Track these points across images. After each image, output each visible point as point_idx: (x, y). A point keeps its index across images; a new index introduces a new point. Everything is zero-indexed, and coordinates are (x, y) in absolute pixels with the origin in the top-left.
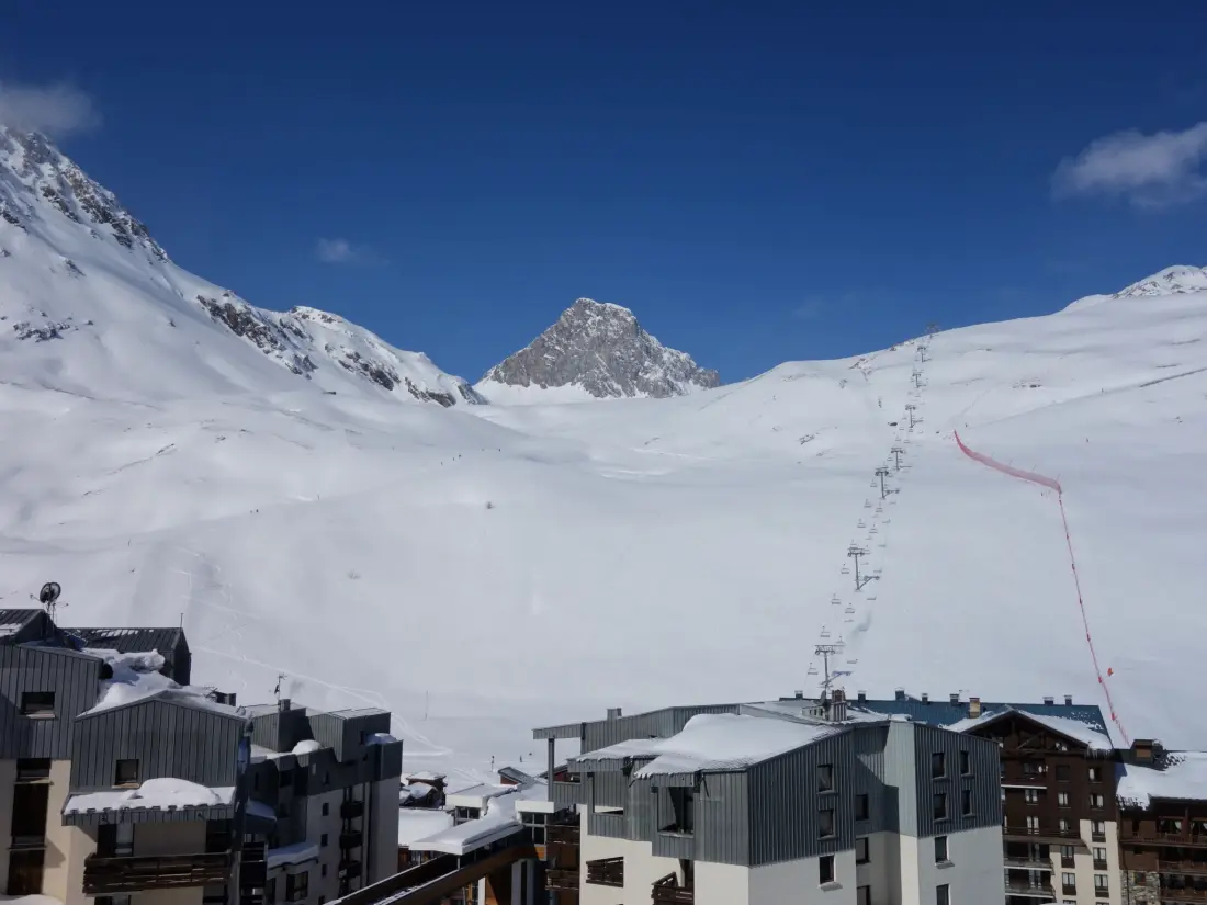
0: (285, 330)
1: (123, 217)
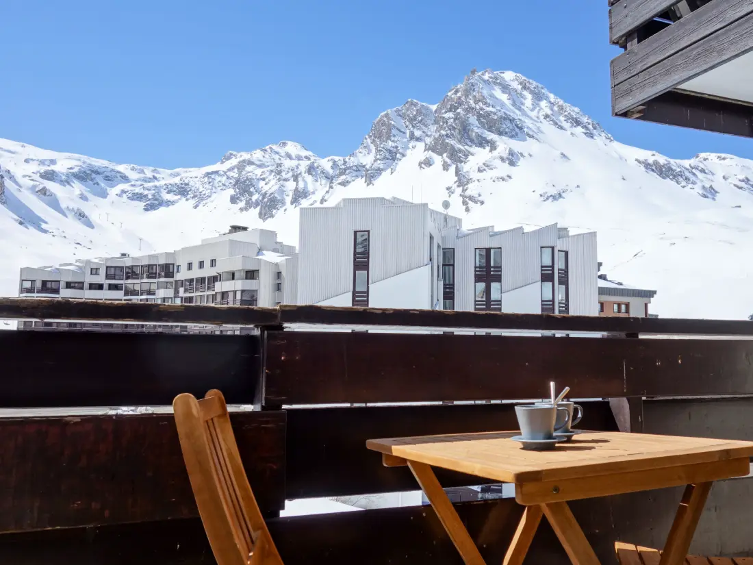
0: (694, 171)
1: (586, 121)
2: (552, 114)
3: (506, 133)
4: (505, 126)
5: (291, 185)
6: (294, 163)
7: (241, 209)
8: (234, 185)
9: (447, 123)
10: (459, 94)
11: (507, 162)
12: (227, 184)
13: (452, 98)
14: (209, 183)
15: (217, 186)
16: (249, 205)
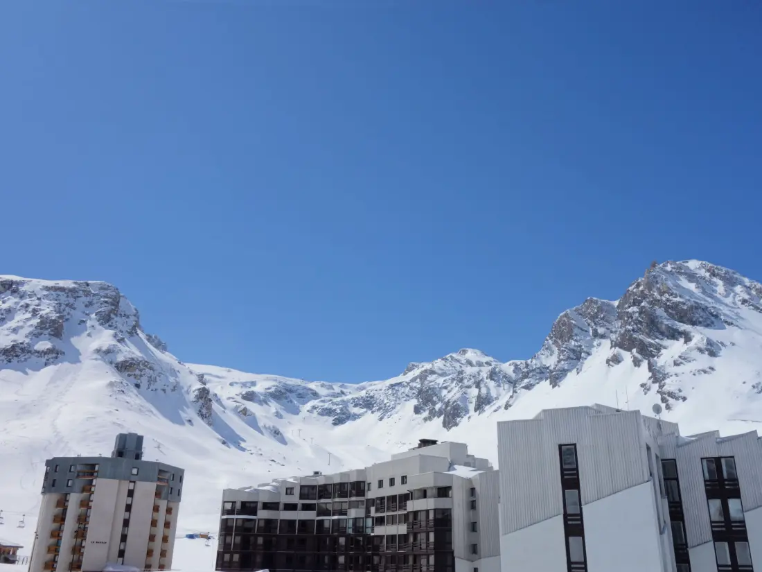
2: (750, 299)
3: (700, 322)
4: (697, 316)
5: (474, 392)
6: (475, 369)
7: (425, 419)
8: (418, 396)
9: (632, 318)
10: (641, 288)
11: (707, 353)
12: (410, 395)
13: (634, 293)
14: (393, 395)
15: (401, 396)
16: (433, 414)
